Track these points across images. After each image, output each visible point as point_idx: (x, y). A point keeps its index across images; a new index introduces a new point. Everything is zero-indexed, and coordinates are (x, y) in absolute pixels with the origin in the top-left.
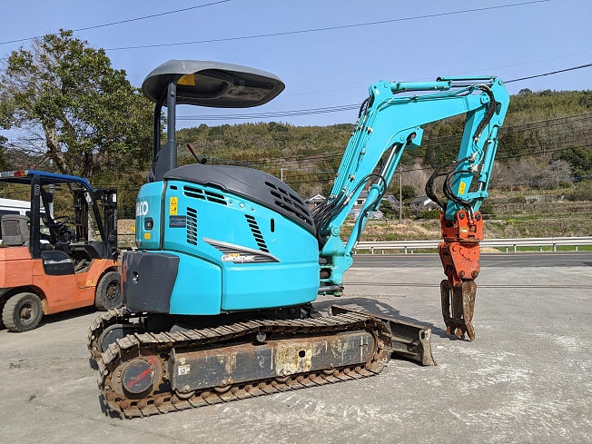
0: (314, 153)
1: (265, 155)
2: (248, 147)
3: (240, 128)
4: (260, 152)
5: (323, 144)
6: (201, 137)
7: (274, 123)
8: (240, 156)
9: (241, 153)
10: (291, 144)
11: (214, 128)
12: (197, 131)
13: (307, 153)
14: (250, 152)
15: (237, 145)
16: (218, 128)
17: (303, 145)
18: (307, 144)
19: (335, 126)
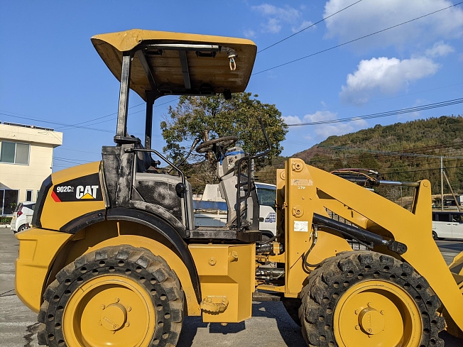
1: (435, 147)
2: (418, 139)
3: (410, 124)
4: (431, 143)
6: (376, 135)
7: (445, 117)
8: (410, 148)
9: (412, 145)
11: (387, 127)
12: (372, 131)
14: (419, 144)
16: (391, 126)
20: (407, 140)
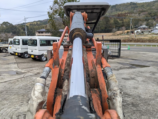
0: (144, 11)
1: (128, 13)
3: (120, 5)
4: (127, 12)
5: (148, 8)
7: (132, 2)
8: (120, 14)
10: (137, 9)
13: (142, 11)
14: (123, 12)
15: (120, 11)
16: (114, 5)
17: (141, 9)
18: (143, 8)
19: (153, 1)
20: (119, 11)
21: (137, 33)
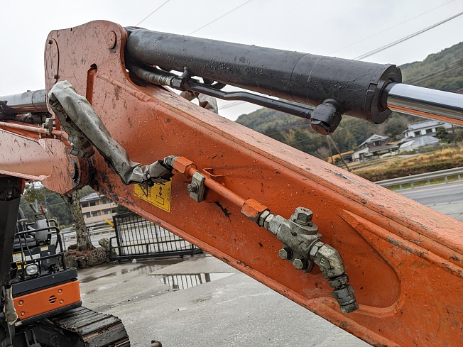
21: (360, 158)
